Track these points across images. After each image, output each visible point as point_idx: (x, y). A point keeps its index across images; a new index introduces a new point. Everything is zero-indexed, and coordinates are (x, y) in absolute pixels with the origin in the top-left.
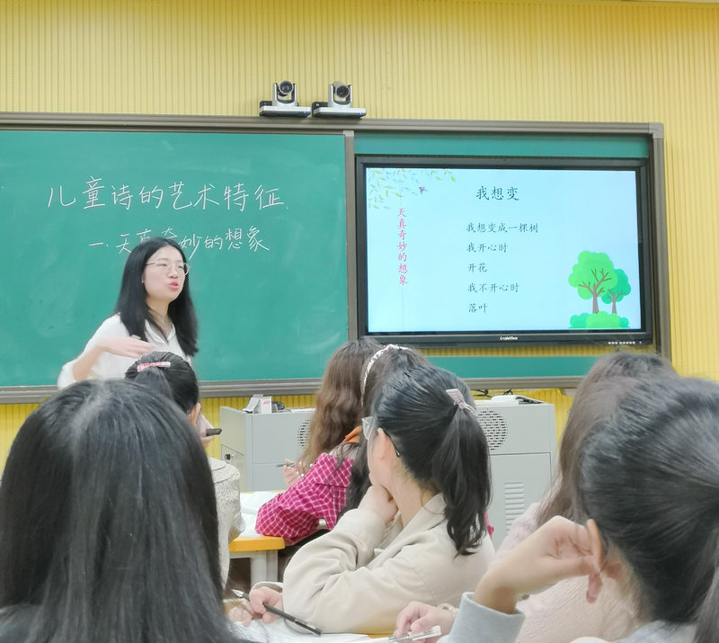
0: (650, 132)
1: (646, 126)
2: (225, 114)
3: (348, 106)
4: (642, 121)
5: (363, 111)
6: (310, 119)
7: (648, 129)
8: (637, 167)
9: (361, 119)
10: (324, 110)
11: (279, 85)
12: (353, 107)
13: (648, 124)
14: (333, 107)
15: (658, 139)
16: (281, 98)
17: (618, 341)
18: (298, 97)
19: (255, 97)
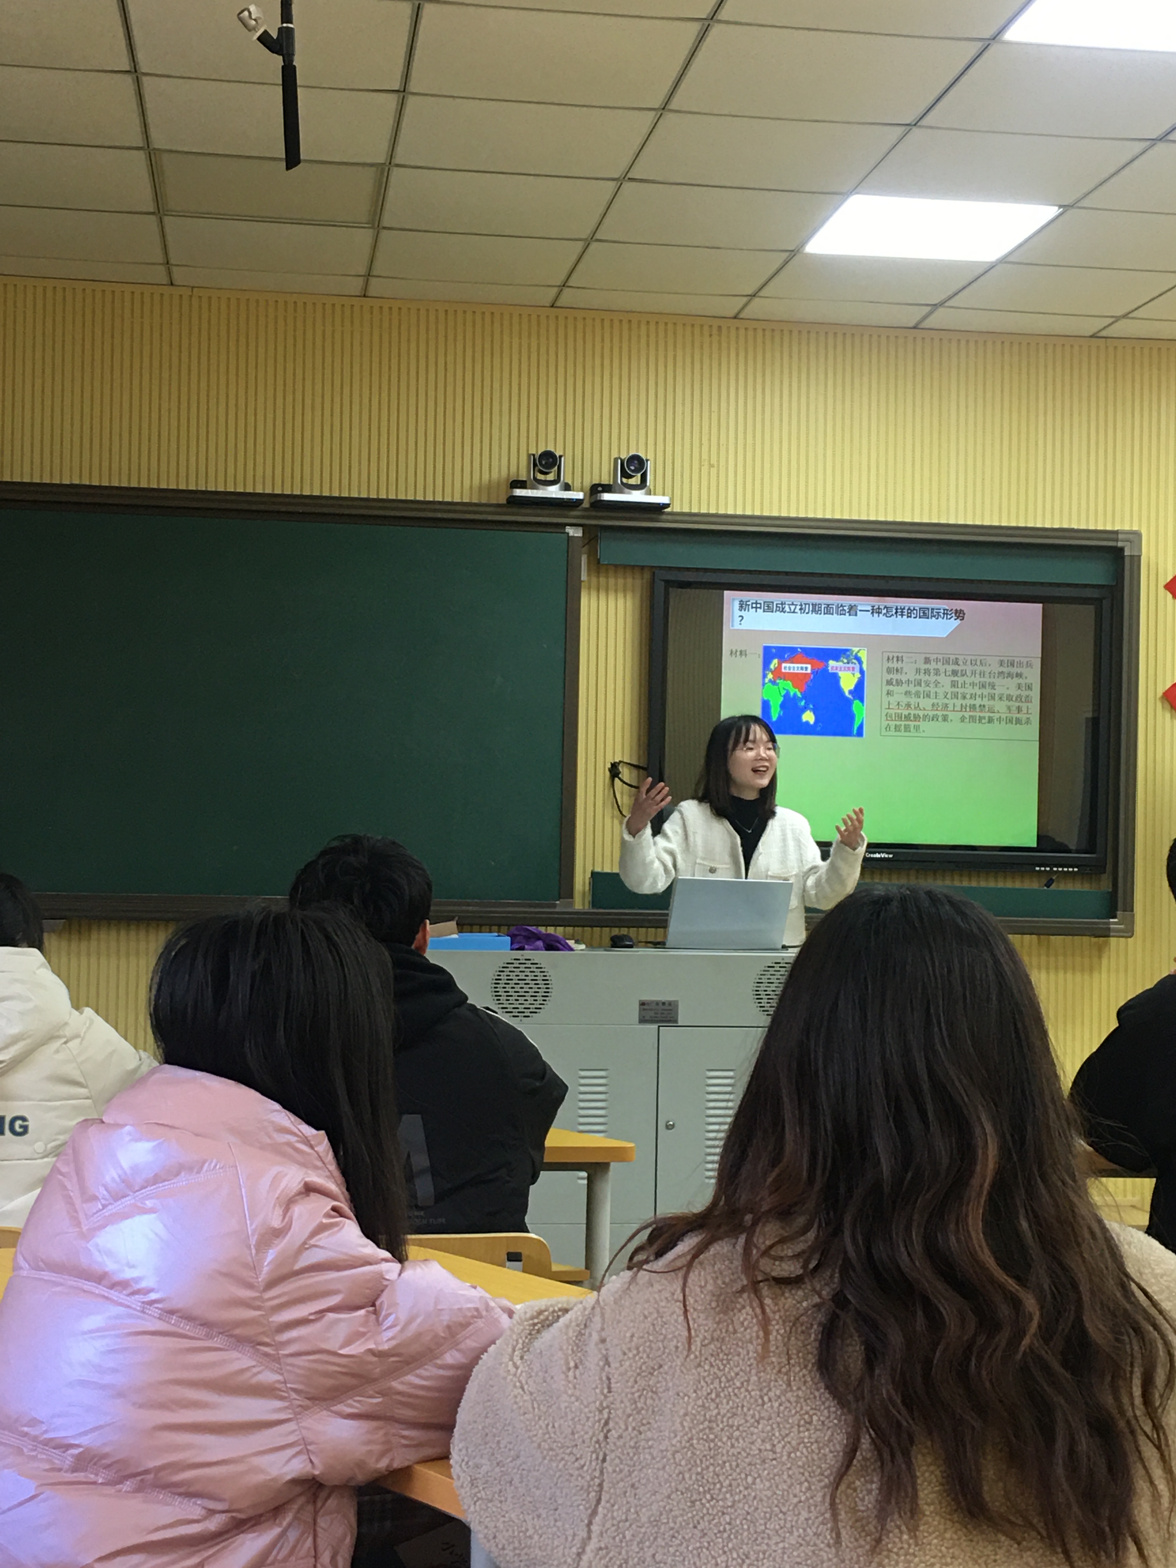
0: (1120, 544)
1: (1114, 536)
2: (457, 499)
3: (643, 491)
4: (1109, 528)
5: (664, 500)
6: (586, 509)
7: (1117, 540)
8: (1096, 599)
9: (664, 513)
10: (607, 497)
11: (537, 457)
12: (649, 493)
13: (1116, 532)
14: (621, 492)
15: (1132, 556)
16: (540, 477)
17: (1051, 867)
18: (566, 476)
19: (504, 473)
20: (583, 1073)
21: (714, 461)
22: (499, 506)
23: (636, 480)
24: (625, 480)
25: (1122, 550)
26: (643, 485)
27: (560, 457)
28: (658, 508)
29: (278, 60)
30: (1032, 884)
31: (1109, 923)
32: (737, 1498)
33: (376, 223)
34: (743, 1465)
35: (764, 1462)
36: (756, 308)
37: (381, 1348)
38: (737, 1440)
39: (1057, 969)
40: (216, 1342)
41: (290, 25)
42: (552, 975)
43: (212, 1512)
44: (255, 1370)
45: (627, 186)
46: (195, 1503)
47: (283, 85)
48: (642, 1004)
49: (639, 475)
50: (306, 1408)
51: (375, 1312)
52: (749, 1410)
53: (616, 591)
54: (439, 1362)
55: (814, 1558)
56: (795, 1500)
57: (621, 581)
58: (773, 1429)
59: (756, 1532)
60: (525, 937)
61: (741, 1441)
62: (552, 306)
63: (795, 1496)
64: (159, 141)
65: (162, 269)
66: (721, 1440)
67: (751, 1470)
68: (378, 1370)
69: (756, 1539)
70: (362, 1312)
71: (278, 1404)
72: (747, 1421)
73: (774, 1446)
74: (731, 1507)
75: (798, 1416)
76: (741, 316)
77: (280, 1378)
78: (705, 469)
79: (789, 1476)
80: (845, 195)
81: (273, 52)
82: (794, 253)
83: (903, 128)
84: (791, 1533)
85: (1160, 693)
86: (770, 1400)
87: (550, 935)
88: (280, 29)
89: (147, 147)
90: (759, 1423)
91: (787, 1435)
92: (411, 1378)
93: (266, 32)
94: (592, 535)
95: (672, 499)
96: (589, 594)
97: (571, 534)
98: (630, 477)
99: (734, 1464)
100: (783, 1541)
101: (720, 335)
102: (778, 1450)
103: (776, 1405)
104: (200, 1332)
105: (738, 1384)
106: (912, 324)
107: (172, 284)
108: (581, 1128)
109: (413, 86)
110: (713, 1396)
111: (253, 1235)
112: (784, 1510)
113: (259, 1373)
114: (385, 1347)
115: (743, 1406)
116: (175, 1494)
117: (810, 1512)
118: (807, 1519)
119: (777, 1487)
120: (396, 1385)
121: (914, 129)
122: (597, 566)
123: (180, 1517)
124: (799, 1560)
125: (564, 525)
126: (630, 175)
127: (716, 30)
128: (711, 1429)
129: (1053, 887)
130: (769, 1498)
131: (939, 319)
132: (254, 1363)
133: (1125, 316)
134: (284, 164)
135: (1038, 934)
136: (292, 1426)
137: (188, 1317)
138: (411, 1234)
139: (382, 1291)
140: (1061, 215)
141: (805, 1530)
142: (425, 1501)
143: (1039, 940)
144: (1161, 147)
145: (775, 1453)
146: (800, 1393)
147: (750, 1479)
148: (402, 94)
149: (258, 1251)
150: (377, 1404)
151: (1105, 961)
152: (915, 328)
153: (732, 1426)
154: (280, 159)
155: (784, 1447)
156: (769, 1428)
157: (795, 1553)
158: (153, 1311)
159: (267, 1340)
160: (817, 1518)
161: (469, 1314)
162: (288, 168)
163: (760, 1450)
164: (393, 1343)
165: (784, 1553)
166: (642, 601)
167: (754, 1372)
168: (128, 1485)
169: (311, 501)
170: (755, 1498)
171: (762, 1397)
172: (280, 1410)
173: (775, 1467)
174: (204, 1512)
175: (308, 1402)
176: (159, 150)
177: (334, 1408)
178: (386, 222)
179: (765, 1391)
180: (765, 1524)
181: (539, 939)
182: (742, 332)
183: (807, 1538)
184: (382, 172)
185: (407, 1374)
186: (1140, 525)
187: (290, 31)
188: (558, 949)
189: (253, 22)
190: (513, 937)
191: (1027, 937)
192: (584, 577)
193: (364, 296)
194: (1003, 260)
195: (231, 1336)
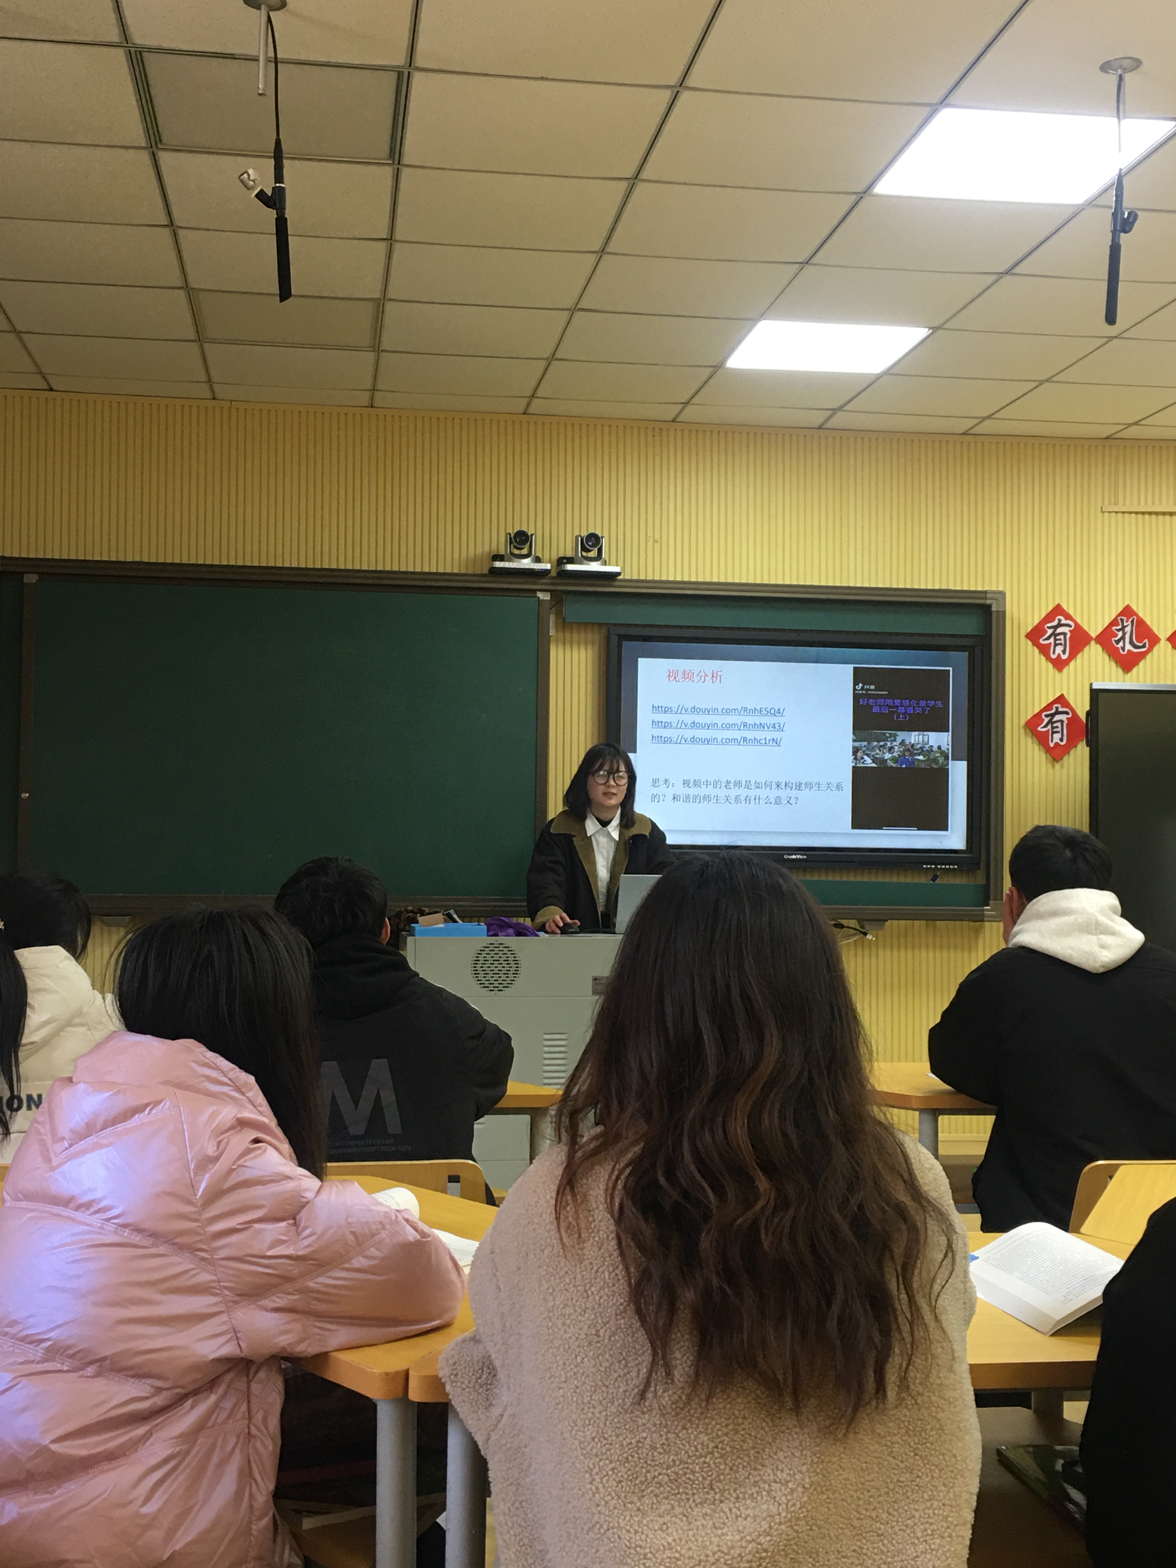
0: (988, 602)
1: (983, 595)
2: (448, 571)
3: (599, 562)
4: (980, 589)
5: (616, 569)
6: (554, 578)
7: (986, 598)
8: (970, 647)
9: (616, 580)
10: (570, 567)
11: (512, 536)
12: (605, 564)
13: (985, 592)
14: (581, 563)
15: (998, 612)
16: (516, 552)
17: (936, 865)
18: (537, 551)
19: (487, 549)
20: (546, 1037)
21: (657, 537)
22: (484, 575)
23: (593, 554)
24: (584, 554)
25: (990, 606)
26: (599, 557)
27: (532, 535)
28: (612, 576)
29: (273, 214)
30: (923, 879)
31: (983, 910)
32: (569, 1375)
33: (376, 347)
34: (573, 1347)
35: (590, 1344)
36: (689, 414)
37: (299, 1253)
38: (569, 1327)
39: (941, 948)
40: (162, 1249)
41: (282, 185)
42: (520, 956)
43: (159, 1390)
44: (194, 1272)
45: (578, 315)
46: (145, 1383)
47: (277, 234)
48: (595, 979)
49: (596, 549)
50: (236, 1303)
51: (295, 1224)
52: (577, 1301)
53: (579, 645)
54: (347, 1265)
55: (631, 1424)
56: (616, 1375)
57: (583, 635)
58: (596, 1317)
59: (583, 1403)
60: (499, 925)
61: (572, 1327)
62: (524, 414)
63: (615, 1372)
64: (194, 283)
65: (206, 387)
66: (557, 1327)
67: (580, 1352)
68: (296, 1271)
69: (583, 1409)
70: (283, 1224)
71: (214, 1299)
72: (575, 1311)
73: (598, 1331)
74: (565, 1382)
75: (614, 1308)
76: (678, 420)
77: (215, 1278)
78: (650, 544)
79: (611, 1356)
80: (755, 321)
81: (268, 207)
82: (718, 367)
83: (797, 265)
84: (613, 1403)
85: (1023, 722)
86: (592, 1293)
87: (519, 924)
88: (274, 188)
89: (186, 287)
90: (585, 1312)
91: (608, 1322)
92: (321, 1280)
93: (262, 191)
94: (558, 598)
95: (623, 568)
96: (557, 647)
97: (541, 598)
98: (590, 551)
99: (567, 1346)
100: (606, 1410)
101: (661, 435)
102: (601, 1333)
103: (597, 1298)
104: (147, 1242)
105: (568, 1281)
106: (817, 425)
107: (214, 399)
108: (546, 1081)
109: (398, 236)
110: (551, 1290)
111: (192, 1161)
112: (607, 1384)
113: (197, 1274)
114: (301, 1253)
115: (572, 1299)
116: (127, 1376)
117: (628, 1385)
118: (625, 1391)
119: (601, 1365)
120: (311, 1284)
121: (807, 266)
122: (564, 624)
123: (131, 1396)
124: (619, 1425)
125: (535, 591)
126: (579, 306)
127: (640, 188)
128: (550, 1318)
129: (938, 881)
130: (594, 1374)
131: (839, 420)
132: (193, 1266)
133: (989, 417)
134: (278, 298)
135: (926, 920)
136: (224, 1317)
137: (138, 1230)
138: (330, 1161)
139: (303, 1207)
140: (931, 334)
141: (623, 1400)
142: (337, 1382)
143: (927, 925)
144: (1007, 279)
145: (599, 1336)
146: (615, 1289)
147: (579, 1359)
148: (389, 242)
149: (195, 1174)
150: (295, 1300)
151: (981, 941)
152: (819, 428)
153: (564, 1316)
154: (275, 295)
155: (606, 1331)
156: (593, 1316)
157: (616, 1420)
158: (110, 1227)
159: (204, 1247)
160: (633, 1390)
161: (374, 1227)
162: (281, 301)
163: (587, 1335)
164: (310, 1249)
165: (606, 1420)
166: (600, 652)
167: (578, 1270)
168: (90, 1370)
169: (330, 573)
170: (583, 1374)
171: (586, 1291)
172: (215, 1304)
173: (599, 1348)
174: (152, 1390)
175: (238, 1298)
176: (194, 289)
177: (259, 1303)
178: (385, 345)
179: (588, 1287)
180: (591, 1396)
181: (510, 927)
182: (679, 432)
183: (626, 1407)
184: (378, 306)
185: (320, 1276)
186: (1005, 587)
187: (282, 190)
188: (525, 935)
189: (252, 183)
190: (489, 927)
191: (917, 923)
192: (552, 632)
193: (372, 407)
194: (887, 372)
195: (173, 1244)
